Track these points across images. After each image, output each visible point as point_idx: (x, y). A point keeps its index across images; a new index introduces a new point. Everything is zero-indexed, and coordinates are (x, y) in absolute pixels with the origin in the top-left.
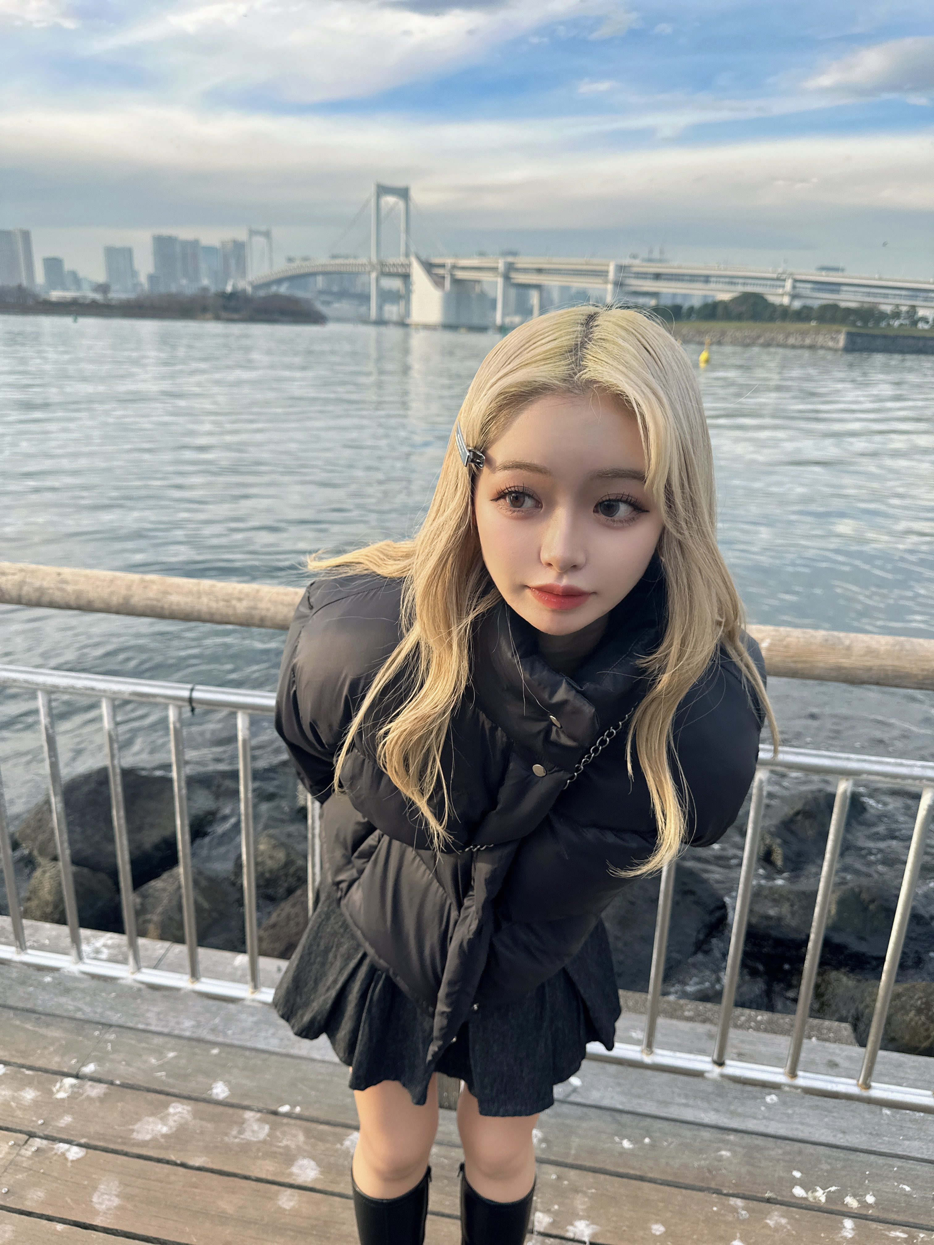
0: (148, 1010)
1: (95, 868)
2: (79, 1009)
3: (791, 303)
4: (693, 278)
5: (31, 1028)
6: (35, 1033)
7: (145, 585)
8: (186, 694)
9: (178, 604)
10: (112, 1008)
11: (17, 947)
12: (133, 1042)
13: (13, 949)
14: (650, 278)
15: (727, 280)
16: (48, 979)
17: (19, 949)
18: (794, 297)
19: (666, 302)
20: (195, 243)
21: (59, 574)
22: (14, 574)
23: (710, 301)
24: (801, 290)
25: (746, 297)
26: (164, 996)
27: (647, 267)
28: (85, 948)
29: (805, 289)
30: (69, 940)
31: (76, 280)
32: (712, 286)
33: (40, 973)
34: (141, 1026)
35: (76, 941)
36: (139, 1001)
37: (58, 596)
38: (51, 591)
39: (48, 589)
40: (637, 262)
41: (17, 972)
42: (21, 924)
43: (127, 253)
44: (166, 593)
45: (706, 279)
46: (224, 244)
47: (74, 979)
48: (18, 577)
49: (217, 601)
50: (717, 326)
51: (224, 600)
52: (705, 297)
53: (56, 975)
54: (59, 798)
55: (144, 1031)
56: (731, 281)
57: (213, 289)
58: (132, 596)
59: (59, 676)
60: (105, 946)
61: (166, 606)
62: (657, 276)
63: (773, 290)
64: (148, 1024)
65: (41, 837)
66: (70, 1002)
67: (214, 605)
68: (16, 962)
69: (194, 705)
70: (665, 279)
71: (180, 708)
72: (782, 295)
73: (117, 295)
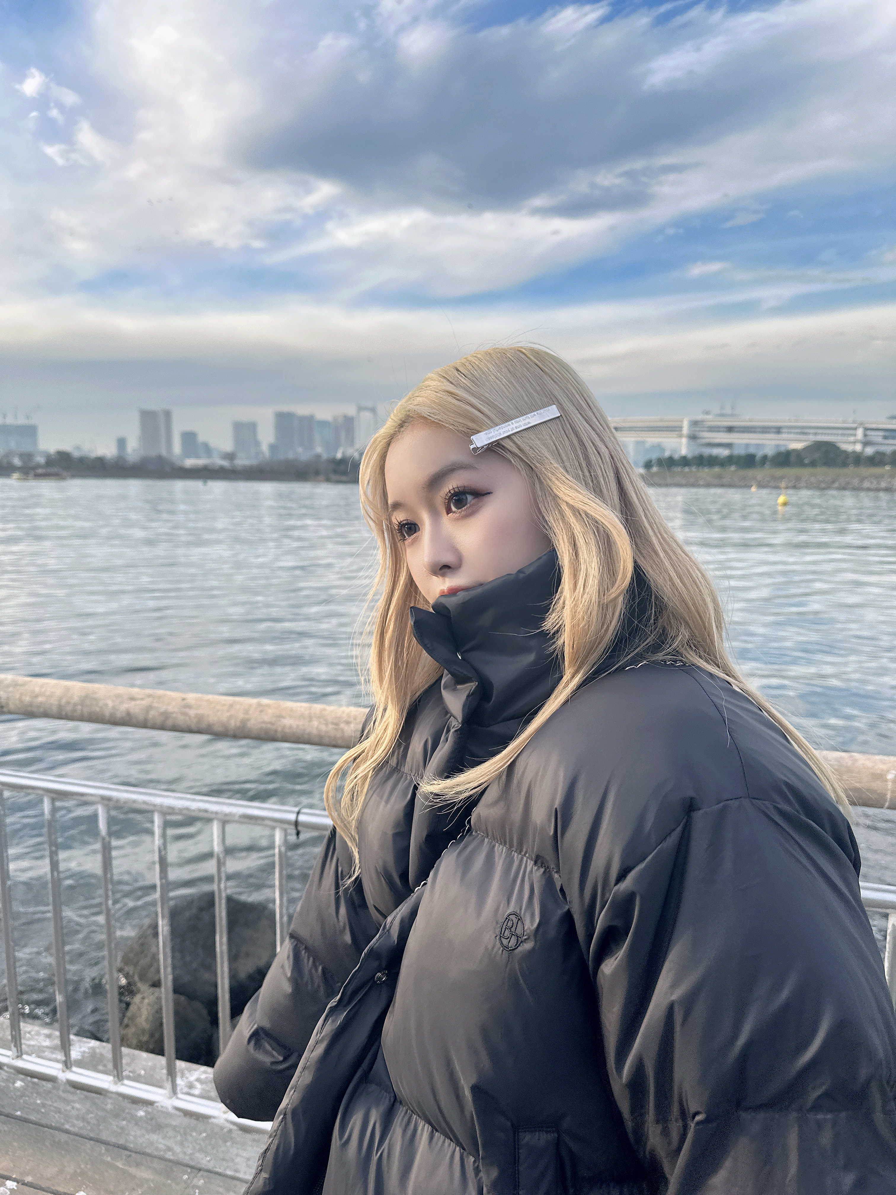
0: (237, 1155)
1: (191, 996)
2: (169, 1149)
3: (863, 450)
4: (765, 430)
5: (121, 1166)
6: (124, 1172)
7: (261, 708)
8: (292, 817)
9: (291, 727)
10: (201, 1150)
11: (114, 1077)
12: (221, 1190)
13: (111, 1078)
14: (724, 431)
15: (799, 431)
16: (141, 1113)
17: (116, 1079)
18: (866, 444)
19: (739, 451)
20: (310, 419)
21: (184, 699)
22: (142, 699)
23: (783, 449)
24: (872, 437)
25: (818, 446)
26: (254, 1140)
27: (719, 421)
28: (179, 1081)
29: (877, 437)
30: (165, 1071)
31: (208, 450)
32: (784, 436)
33: (134, 1106)
34: (229, 1173)
35: (171, 1073)
36: (229, 1144)
37: (181, 720)
38: (174, 715)
39: (172, 713)
40: (709, 417)
41: (111, 1104)
42: (121, 1052)
43: (252, 427)
44: (280, 717)
45: (778, 430)
46: (335, 419)
47: (168, 1114)
48: (146, 702)
49: (327, 724)
50: (792, 472)
51: (333, 723)
52: (778, 446)
53: (150, 1109)
54: (166, 921)
55: (233, 1178)
56: (803, 431)
57: (325, 456)
58: (248, 720)
59: (175, 798)
60: (198, 1080)
61: (280, 729)
62: (730, 429)
63: (845, 438)
64: (236, 1171)
65: (143, 962)
66: (161, 1140)
67: (323, 728)
68: (112, 1093)
69: (300, 828)
70: (738, 432)
71: (285, 831)
72: (854, 443)
73: (242, 462)
